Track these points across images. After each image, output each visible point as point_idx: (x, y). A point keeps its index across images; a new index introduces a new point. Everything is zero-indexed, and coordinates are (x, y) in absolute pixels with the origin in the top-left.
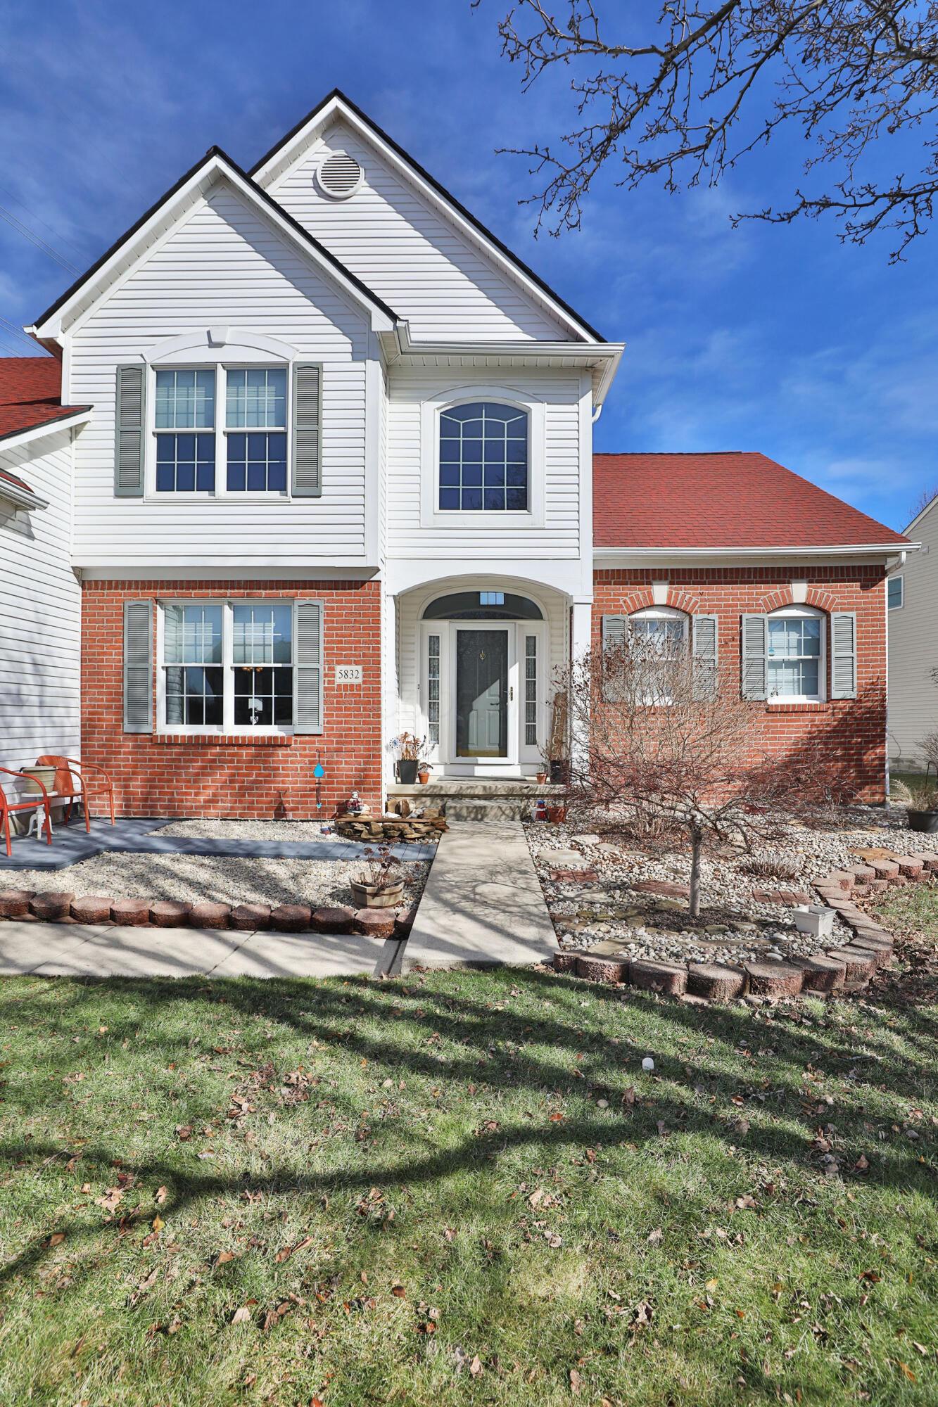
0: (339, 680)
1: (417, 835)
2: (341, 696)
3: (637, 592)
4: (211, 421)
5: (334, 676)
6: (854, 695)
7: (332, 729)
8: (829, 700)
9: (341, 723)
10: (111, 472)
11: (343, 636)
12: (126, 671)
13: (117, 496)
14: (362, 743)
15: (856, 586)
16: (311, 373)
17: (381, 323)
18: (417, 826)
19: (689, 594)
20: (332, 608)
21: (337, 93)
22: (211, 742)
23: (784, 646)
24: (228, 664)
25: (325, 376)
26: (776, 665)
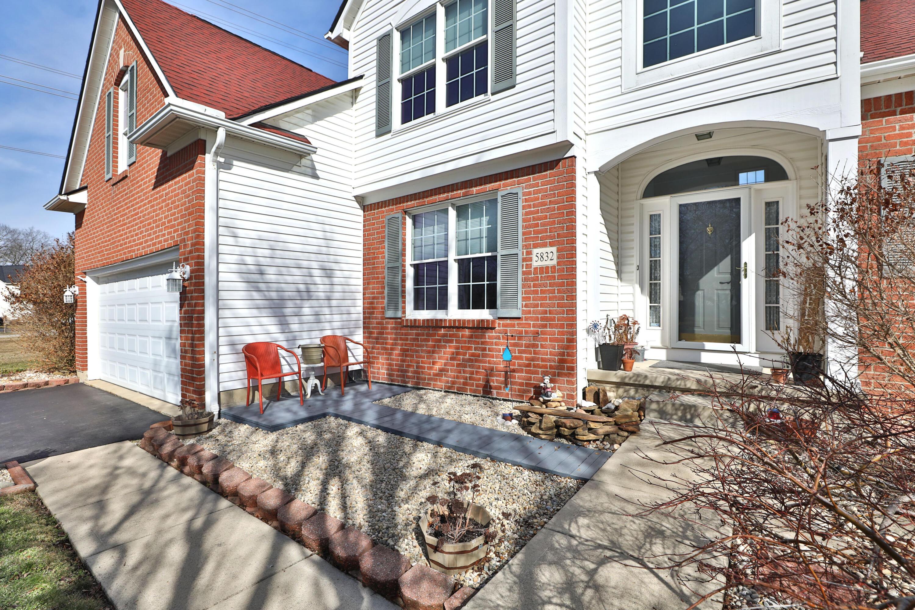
0: (536, 263)
1: (592, 437)
2: (537, 279)
4: (433, 54)
5: (531, 259)
7: (529, 312)
9: (536, 306)
10: (374, 120)
11: (539, 219)
12: (386, 270)
13: (377, 136)
14: (556, 326)
18: (592, 425)
20: (529, 193)
24: (452, 257)
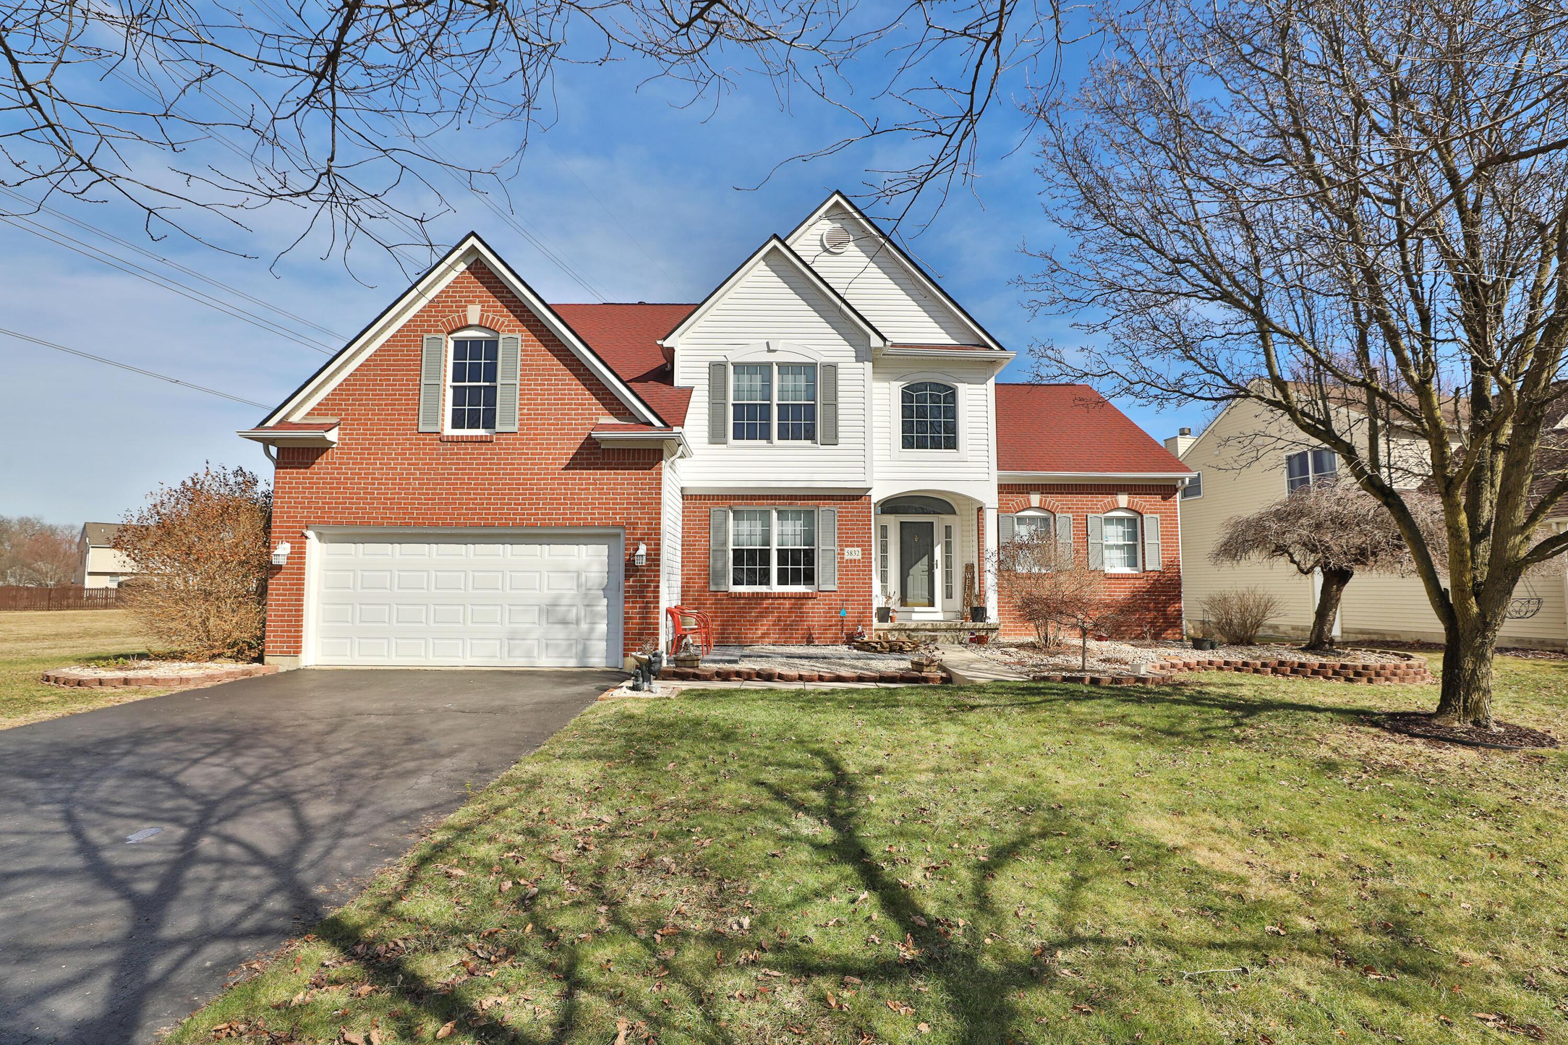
0: (847, 557)
2: (848, 566)
3: (1021, 498)
4: (770, 398)
5: (844, 555)
6: (1160, 569)
7: (843, 587)
8: (1144, 570)
9: (848, 583)
10: (706, 429)
11: (848, 529)
12: (711, 552)
13: (711, 443)
14: (861, 596)
15: (1159, 497)
16: (832, 369)
17: (876, 342)
19: (1053, 500)
20: (842, 512)
21: (838, 192)
22: (767, 596)
23: (1115, 535)
24: (774, 547)
25: (840, 371)
26: (1110, 547)
